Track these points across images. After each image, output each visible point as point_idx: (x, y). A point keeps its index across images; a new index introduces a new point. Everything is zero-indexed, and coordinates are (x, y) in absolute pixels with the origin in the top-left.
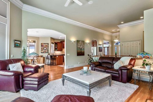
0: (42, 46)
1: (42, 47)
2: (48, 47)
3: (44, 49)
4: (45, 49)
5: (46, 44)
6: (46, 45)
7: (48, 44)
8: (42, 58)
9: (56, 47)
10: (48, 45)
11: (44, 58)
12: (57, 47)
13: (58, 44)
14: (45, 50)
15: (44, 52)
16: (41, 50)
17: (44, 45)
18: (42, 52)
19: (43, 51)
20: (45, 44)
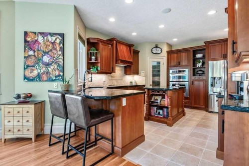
0: (28, 45)
1: (31, 49)
2: (62, 49)
3: (38, 60)
4: (46, 59)
5: (52, 35)
6: (54, 43)
7: (62, 35)
8: (31, 108)
9: (93, 58)
10: (63, 41)
11: (40, 106)
12: (96, 59)
13: (101, 46)
14: (47, 65)
15: (39, 78)
16: (26, 67)
17: (40, 39)
18: (29, 74)
19: (35, 73)
20: (43, 34)
